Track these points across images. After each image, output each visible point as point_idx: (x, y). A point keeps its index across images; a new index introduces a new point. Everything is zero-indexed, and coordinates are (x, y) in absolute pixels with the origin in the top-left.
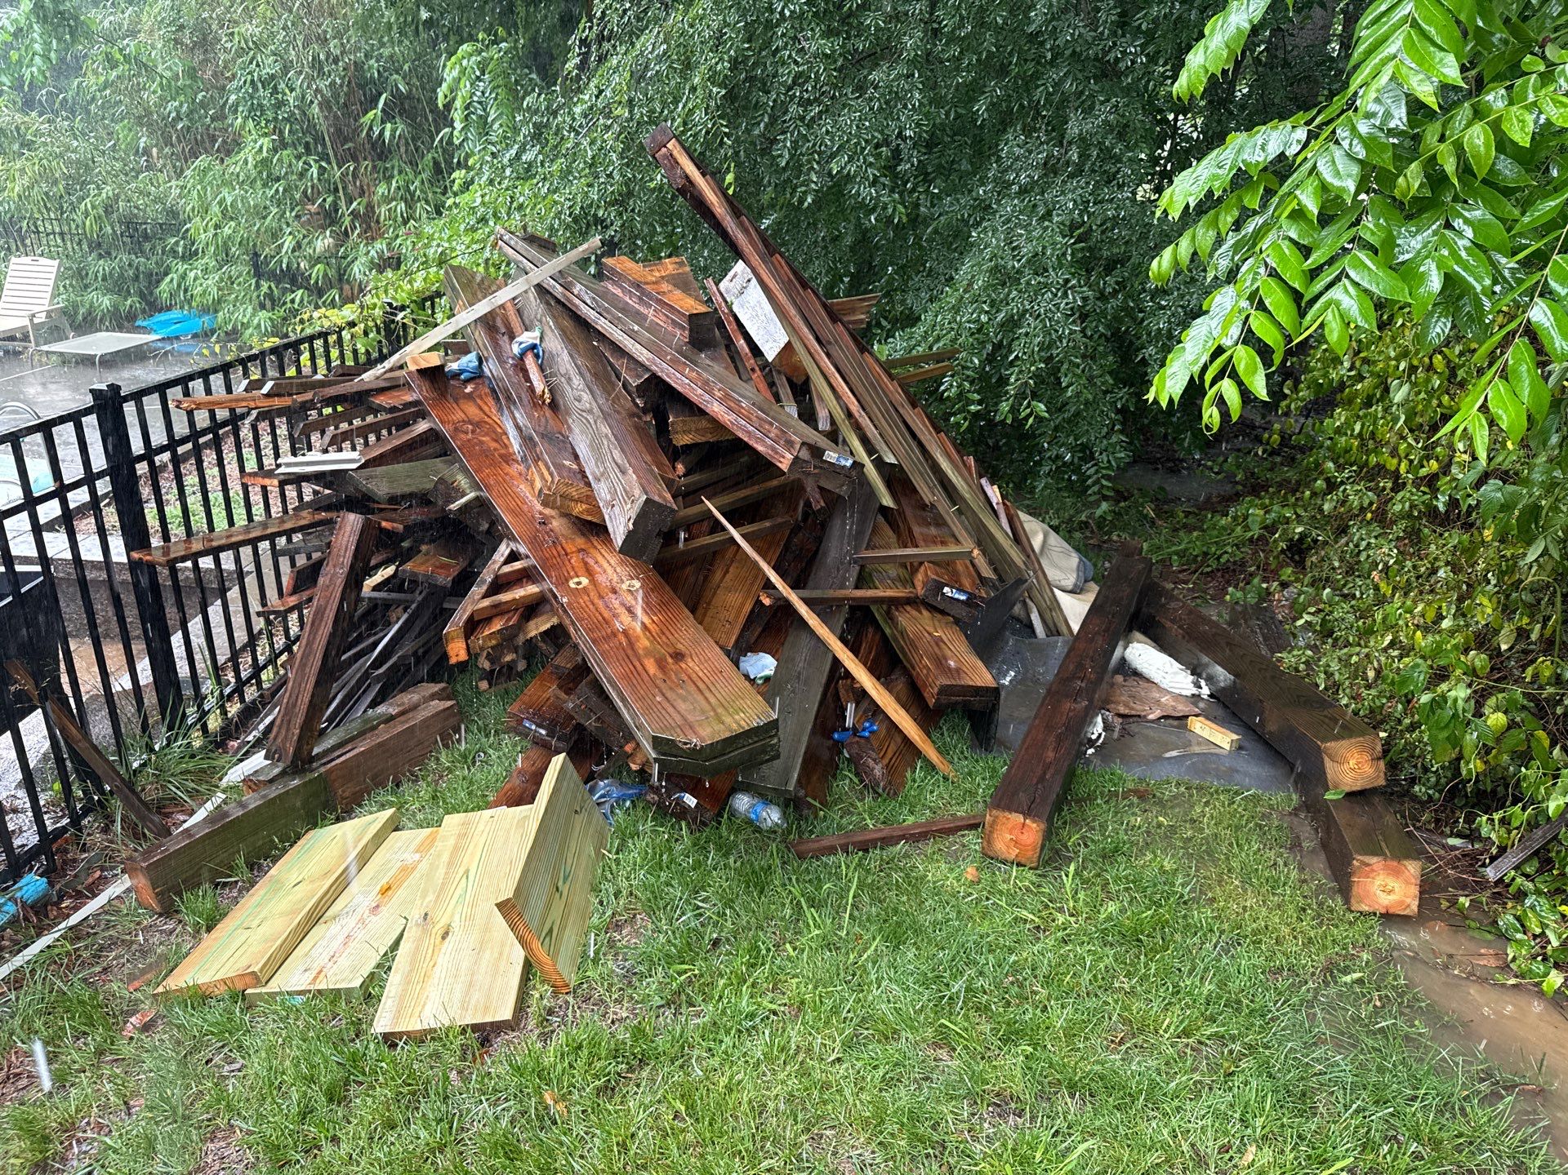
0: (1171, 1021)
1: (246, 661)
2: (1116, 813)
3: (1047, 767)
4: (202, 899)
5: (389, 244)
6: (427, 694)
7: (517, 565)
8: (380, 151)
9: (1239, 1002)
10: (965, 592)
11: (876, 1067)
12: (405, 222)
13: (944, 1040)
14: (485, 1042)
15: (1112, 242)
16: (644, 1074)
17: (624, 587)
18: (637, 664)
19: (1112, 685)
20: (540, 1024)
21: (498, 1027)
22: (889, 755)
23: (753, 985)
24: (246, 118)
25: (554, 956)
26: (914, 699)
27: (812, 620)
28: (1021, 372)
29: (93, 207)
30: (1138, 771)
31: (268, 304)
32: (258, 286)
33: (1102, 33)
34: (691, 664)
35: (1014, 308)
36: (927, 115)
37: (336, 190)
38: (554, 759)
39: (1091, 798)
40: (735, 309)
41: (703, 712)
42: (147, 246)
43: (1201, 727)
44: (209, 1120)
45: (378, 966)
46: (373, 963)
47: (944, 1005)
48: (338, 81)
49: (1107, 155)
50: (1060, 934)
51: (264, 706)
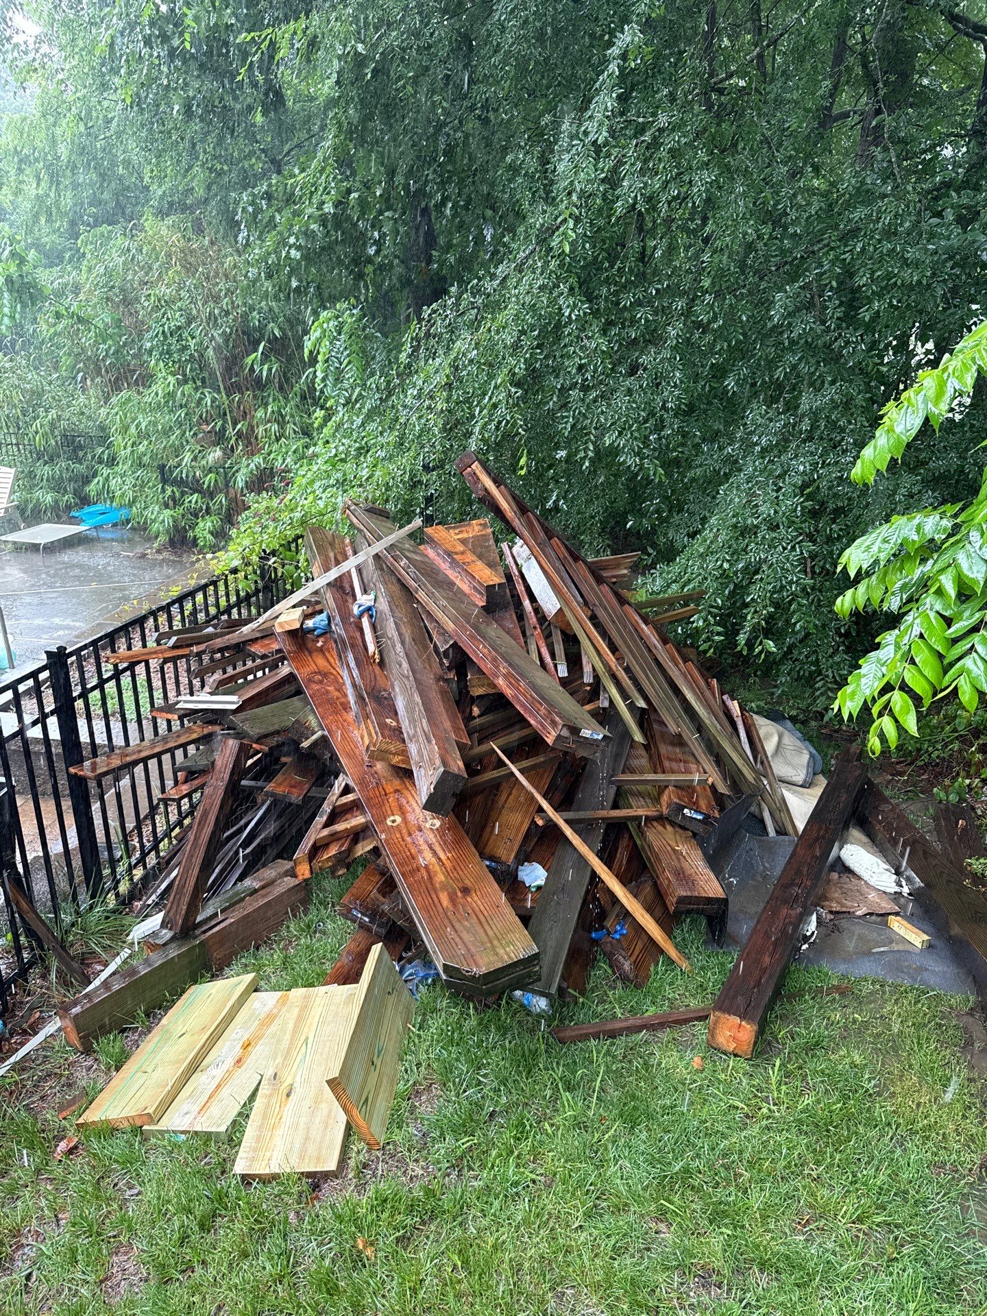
0: (849, 1208)
1: (147, 830)
2: (821, 1008)
3: (764, 971)
4: (110, 1044)
5: (264, 459)
6: (282, 870)
7: (350, 797)
8: (259, 385)
9: (906, 1192)
10: (701, 813)
11: (608, 1236)
12: (278, 440)
13: (662, 1216)
14: (316, 1187)
15: (836, 495)
16: (433, 1228)
17: (428, 825)
18: (434, 896)
19: (829, 881)
20: (357, 1176)
21: (326, 1175)
22: (636, 953)
23: (518, 1157)
24: (158, 360)
25: (368, 1119)
26: (657, 904)
27: (576, 840)
28: (756, 612)
29: (41, 426)
30: (842, 967)
31: (171, 503)
32: (163, 491)
33: (829, 327)
34: (475, 900)
35: (752, 557)
36: (686, 391)
37: (225, 414)
38: (374, 947)
39: (800, 994)
40: (524, 570)
41: (483, 943)
42: (81, 454)
43: (898, 925)
44: (114, 1237)
45: (240, 1114)
46: (235, 1113)
47: (665, 1185)
48: (228, 330)
49: (833, 425)
50: (764, 1122)
51: (161, 871)
